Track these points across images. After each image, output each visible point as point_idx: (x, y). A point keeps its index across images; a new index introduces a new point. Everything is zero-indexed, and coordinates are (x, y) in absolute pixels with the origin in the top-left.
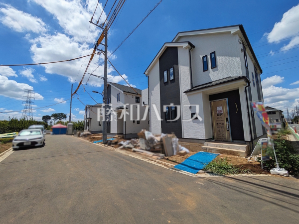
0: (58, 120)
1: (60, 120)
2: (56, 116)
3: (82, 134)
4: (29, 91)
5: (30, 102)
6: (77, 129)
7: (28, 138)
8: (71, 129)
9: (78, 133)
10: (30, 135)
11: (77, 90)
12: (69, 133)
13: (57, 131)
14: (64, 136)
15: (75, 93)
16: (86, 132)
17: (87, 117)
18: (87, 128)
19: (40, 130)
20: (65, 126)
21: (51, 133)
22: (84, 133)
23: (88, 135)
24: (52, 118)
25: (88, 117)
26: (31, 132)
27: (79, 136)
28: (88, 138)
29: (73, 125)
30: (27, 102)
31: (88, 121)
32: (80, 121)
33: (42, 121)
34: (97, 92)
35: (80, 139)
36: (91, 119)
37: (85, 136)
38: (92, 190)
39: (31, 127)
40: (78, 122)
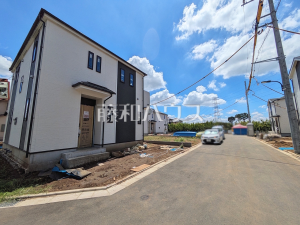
0: (242, 120)
1: (244, 120)
2: (239, 116)
3: (265, 136)
4: (215, 99)
5: (217, 107)
6: (261, 129)
7: (209, 136)
8: (251, 130)
9: (260, 134)
10: (210, 134)
11: (249, 86)
12: (250, 134)
13: (238, 132)
14: (245, 137)
15: (249, 89)
16: (271, 134)
17: (272, 115)
18: (276, 128)
19: (217, 130)
20: (245, 127)
21: (233, 133)
22: (269, 135)
23: (275, 137)
24: (236, 119)
25: (274, 114)
26: (211, 131)
27: (262, 138)
28: (274, 142)
29: (253, 125)
30: (215, 108)
31: (274, 120)
32: (265, 121)
33: (228, 122)
34: (270, 81)
35: (262, 142)
36: (278, 116)
37: (270, 139)
38: (233, 201)
39: (213, 127)
40: (261, 122)
